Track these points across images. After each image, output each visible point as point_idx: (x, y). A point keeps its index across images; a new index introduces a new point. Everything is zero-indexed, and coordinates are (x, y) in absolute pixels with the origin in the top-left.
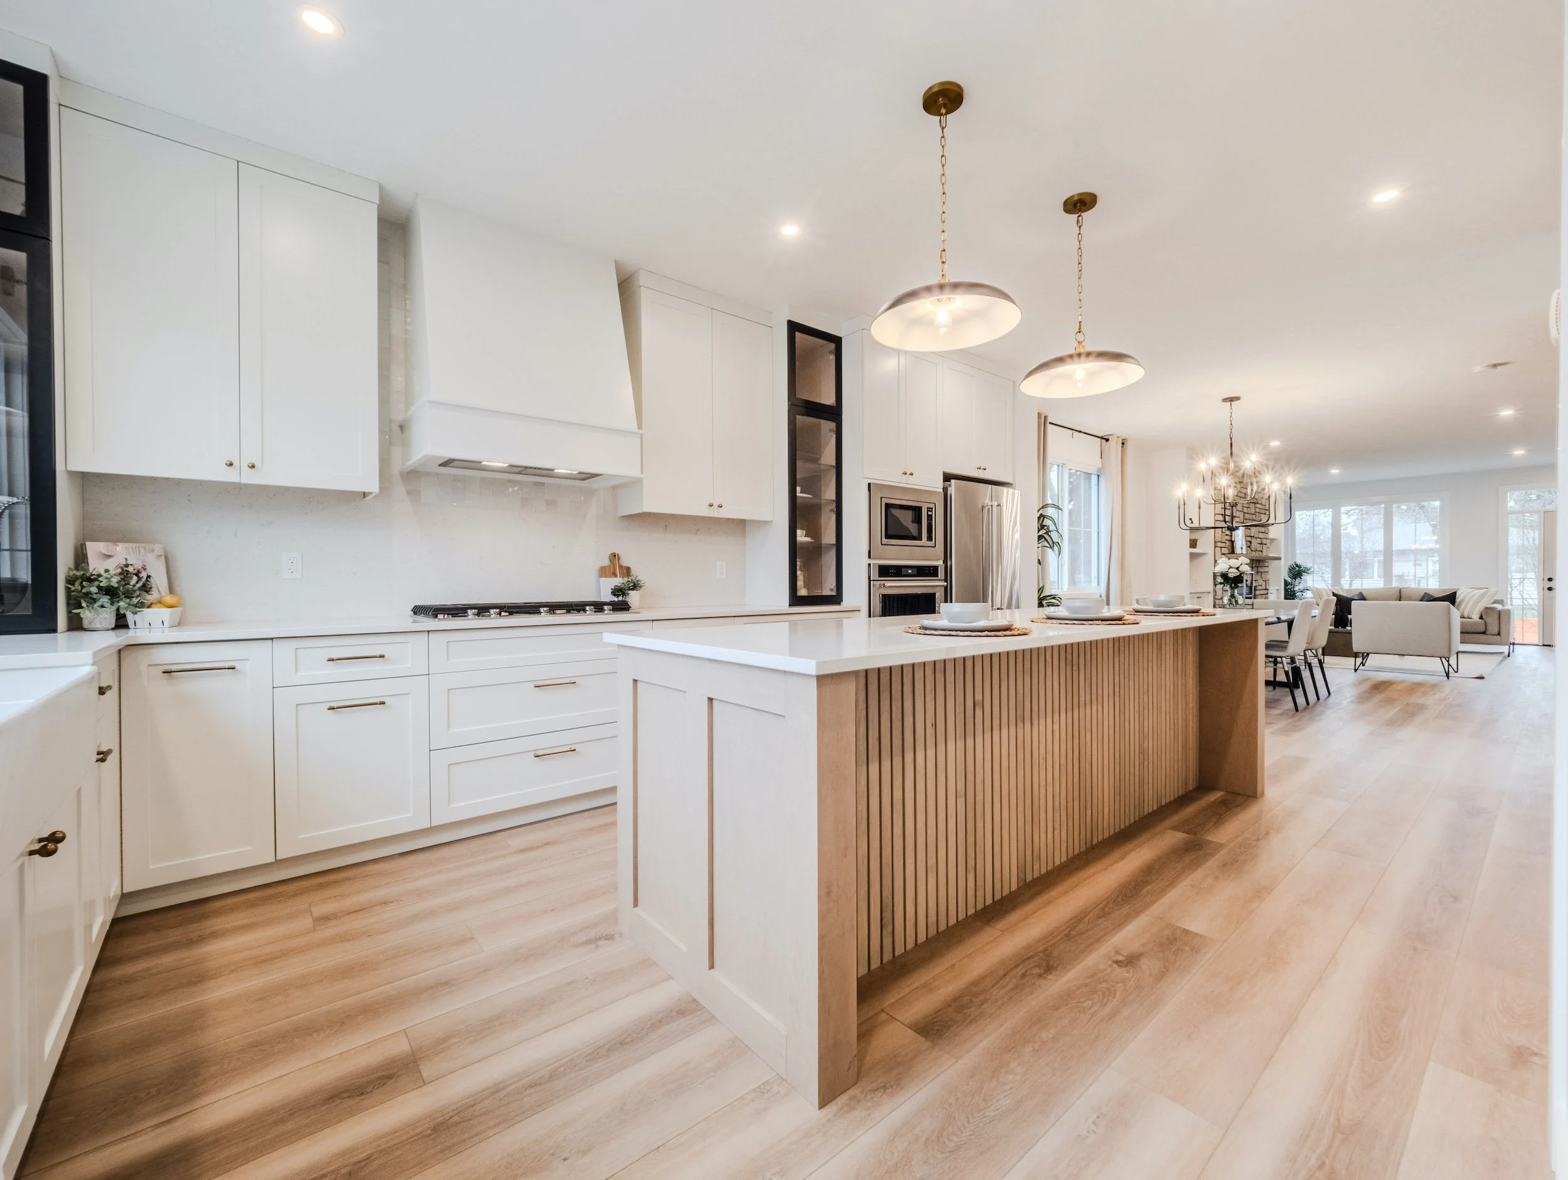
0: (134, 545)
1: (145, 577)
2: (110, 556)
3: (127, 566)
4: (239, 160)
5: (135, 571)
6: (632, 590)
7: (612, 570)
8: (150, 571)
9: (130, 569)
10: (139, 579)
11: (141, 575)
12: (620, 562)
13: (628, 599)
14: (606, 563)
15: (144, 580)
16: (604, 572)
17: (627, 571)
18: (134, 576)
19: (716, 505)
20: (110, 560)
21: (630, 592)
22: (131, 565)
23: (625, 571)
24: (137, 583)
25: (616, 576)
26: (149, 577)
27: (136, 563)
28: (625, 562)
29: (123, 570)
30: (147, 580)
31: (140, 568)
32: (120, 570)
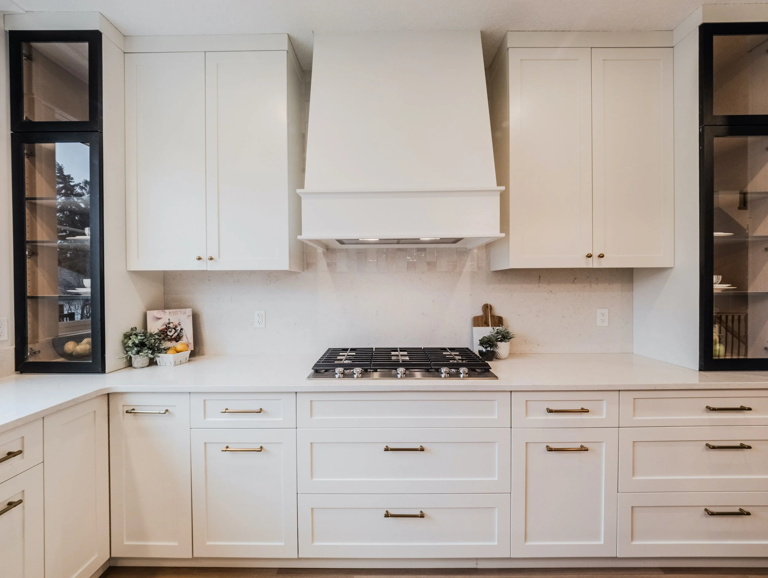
0: (174, 310)
1: (179, 329)
2: (159, 319)
3: (169, 323)
4: (205, 51)
5: (174, 326)
6: (501, 341)
7: (484, 319)
8: (183, 326)
9: (171, 325)
10: (176, 331)
11: (177, 329)
12: (493, 312)
13: (496, 350)
14: (480, 313)
15: (179, 331)
16: (478, 322)
17: (499, 321)
18: (173, 329)
19: (596, 254)
20: (160, 320)
21: (499, 344)
22: (172, 323)
23: (497, 321)
24: (174, 333)
25: (488, 325)
26: (182, 329)
27: (175, 320)
28: (498, 312)
29: (166, 326)
30: (180, 332)
31: (177, 324)
32: (165, 326)
